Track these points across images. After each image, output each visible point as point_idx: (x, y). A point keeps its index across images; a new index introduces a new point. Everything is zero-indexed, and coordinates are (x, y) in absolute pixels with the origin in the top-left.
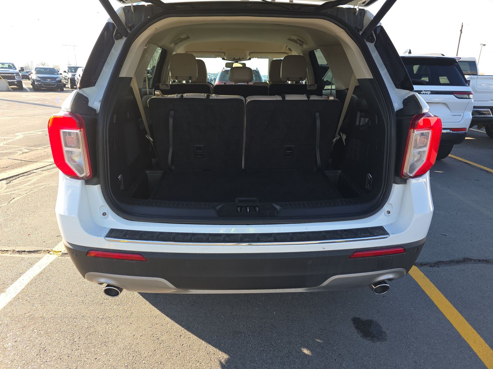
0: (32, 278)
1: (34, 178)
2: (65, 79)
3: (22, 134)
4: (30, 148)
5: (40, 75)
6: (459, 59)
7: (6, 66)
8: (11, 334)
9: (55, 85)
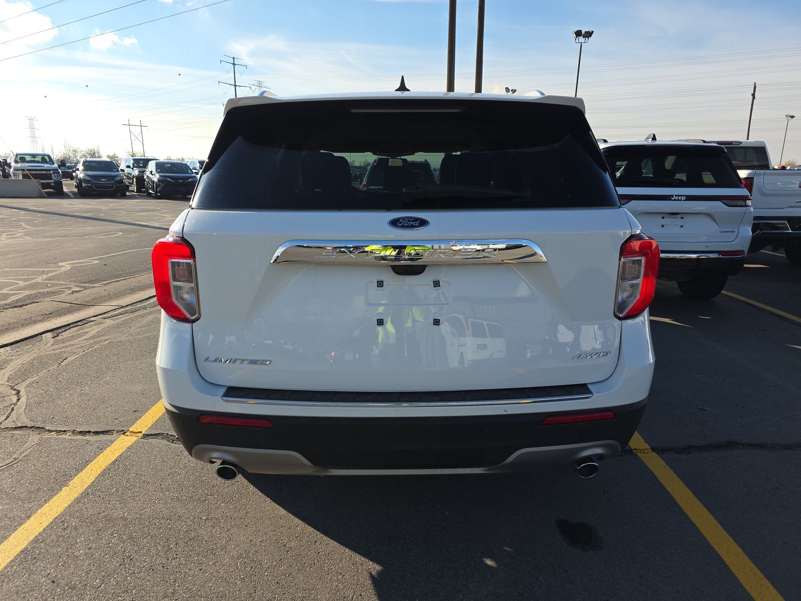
0: (103, 467)
1: (92, 329)
2: (128, 178)
3: (69, 264)
4: (83, 285)
5: (90, 173)
6: (739, 144)
7: (39, 159)
8: (82, 539)
9: (112, 187)
